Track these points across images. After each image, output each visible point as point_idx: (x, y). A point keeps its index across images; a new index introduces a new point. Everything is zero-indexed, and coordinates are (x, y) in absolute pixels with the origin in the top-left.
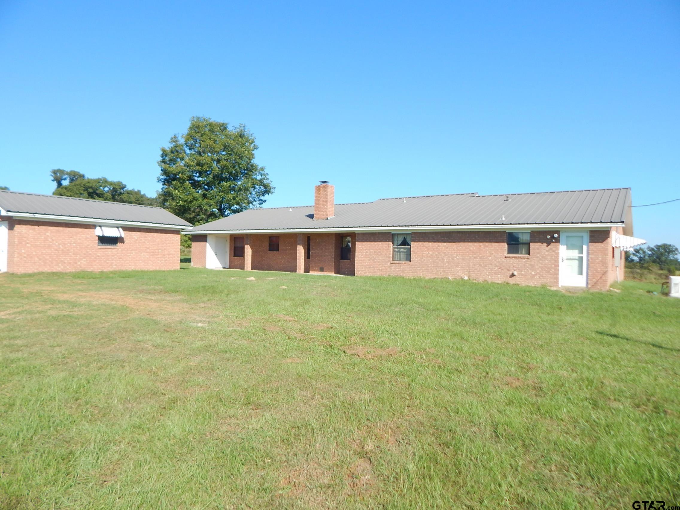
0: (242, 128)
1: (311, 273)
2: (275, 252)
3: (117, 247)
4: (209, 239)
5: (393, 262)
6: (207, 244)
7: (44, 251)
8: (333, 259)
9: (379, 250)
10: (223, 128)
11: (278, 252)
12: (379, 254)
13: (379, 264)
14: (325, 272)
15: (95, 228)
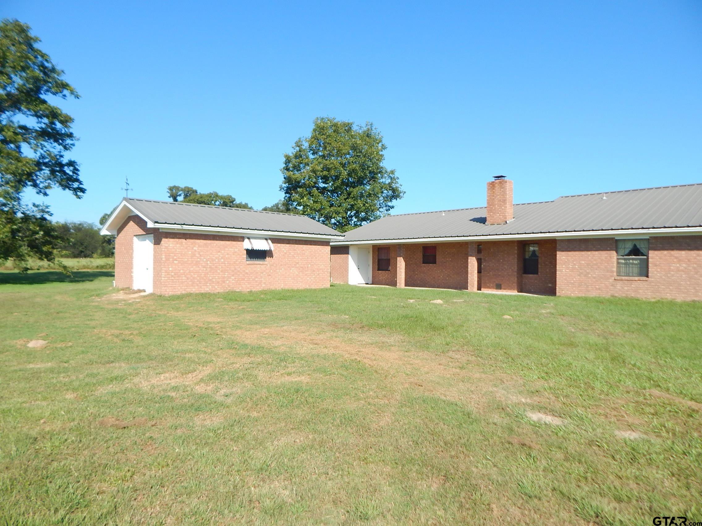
0: (369, 127)
1: (485, 291)
2: (430, 265)
3: (266, 263)
4: (351, 250)
5: (619, 278)
6: (350, 256)
7: (192, 269)
8: (516, 273)
9: (595, 262)
10: (348, 128)
11: (435, 265)
12: (595, 267)
13: (594, 280)
14: (505, 289)
15: (243, 241)
